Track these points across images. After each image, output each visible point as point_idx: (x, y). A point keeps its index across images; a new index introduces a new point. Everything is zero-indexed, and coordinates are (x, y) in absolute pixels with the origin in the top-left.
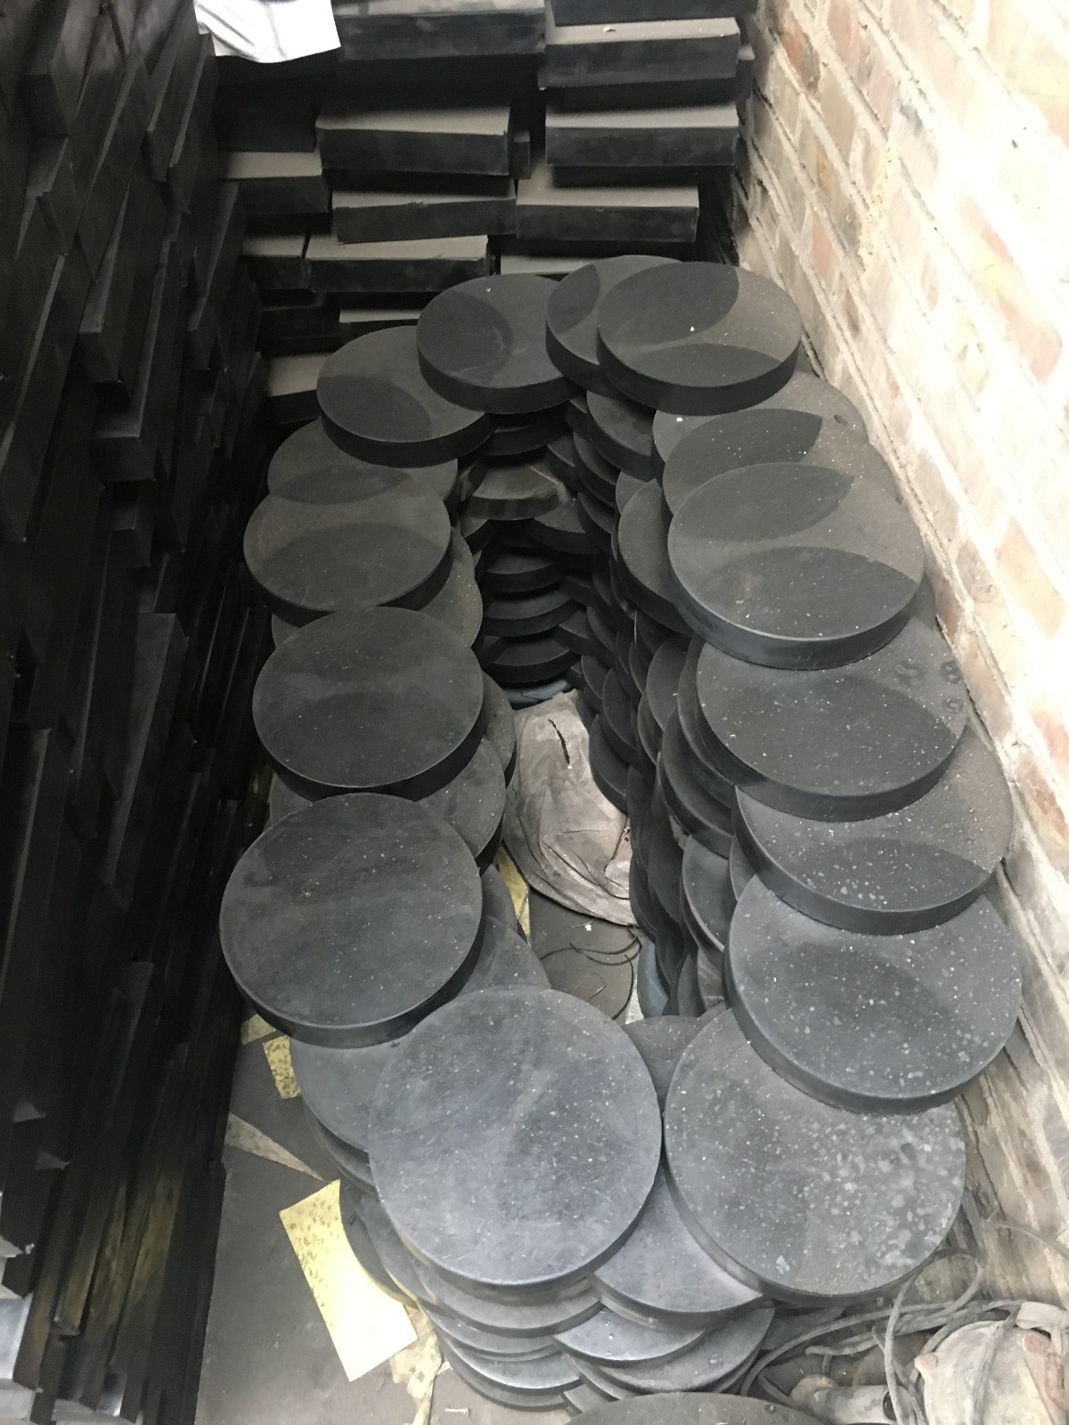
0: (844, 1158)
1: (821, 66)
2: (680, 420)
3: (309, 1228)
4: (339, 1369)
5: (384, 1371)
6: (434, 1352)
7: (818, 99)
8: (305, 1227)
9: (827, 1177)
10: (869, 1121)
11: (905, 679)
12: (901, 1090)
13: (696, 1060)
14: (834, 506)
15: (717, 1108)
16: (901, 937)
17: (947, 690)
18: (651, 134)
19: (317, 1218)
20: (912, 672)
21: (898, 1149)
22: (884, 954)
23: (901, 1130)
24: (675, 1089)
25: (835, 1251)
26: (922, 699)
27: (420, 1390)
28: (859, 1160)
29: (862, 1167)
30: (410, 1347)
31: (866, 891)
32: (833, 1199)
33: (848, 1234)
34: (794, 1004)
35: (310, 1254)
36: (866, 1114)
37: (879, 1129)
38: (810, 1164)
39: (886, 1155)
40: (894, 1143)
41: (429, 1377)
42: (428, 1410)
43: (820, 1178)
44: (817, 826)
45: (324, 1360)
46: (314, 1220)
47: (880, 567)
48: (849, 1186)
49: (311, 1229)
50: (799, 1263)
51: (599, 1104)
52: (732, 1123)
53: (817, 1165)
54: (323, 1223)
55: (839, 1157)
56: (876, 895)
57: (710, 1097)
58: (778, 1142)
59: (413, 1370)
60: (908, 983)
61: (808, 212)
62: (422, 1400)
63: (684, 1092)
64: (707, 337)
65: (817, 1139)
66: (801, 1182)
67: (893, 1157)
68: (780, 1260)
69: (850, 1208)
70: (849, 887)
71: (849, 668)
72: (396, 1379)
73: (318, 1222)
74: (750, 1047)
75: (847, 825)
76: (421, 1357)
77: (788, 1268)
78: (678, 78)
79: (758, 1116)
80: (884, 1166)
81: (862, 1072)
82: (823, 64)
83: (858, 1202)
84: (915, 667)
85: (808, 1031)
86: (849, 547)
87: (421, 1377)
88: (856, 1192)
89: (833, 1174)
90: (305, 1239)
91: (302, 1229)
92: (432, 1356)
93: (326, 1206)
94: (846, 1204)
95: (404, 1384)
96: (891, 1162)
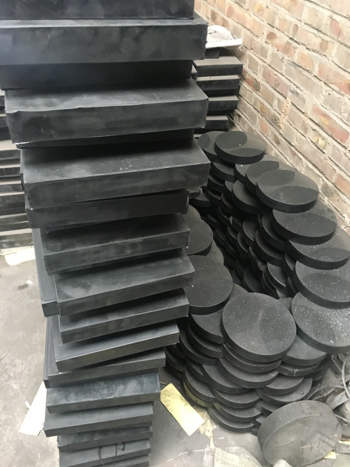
0: (337, 319)
1: (261, 85)
2: (242, 166)
3: (165, 398)
4: (185, 433)
5: (198, 432)
6: (210, 424)
7: (260, 93)
8: (164, 398)
9: (335, 323)
10: (339, 311)
11: (321, 213)
12: (347, 300)
13: (296, 303)
14: (293, 178)
15: (305, 312)
16: (335, 270)
17: (331, 214)
18: (218, 102)
19: (167, 395)
20: (321, 212)
21: (348, 315)
22: (332, 274)
23: (347, 312)
24: (293, 310)
25: (342, 338)
26: (326, 217)
27: (209, 434)
28: (340, 319)
29: (342, 320)
30: (203, 424)
31: (327, 258)
32: (338, 327)
33: (344, 334)
34: (317, 286)
35: (168, 405)
36: (338, 309)
37: (342, 312)
38: (330, 321)
39: (346, 317)
40: (347, 314)
41: (211, 431)
42: (213, 439)
43: (333, 323)
44: (311, 247)
45: (180, 432)
46: (166, 395)
47: (309, 189)
48: (340, 324)
49: (166, 398)
50: (336, 341)
51: (277, 315)
52: (309, 315)
53: (332, 321)
54: (169, 396)
55: (336, 319)
56: (330, 259)
57: (302, 311)
58: (321, 318)
59: (206, 430)
60: (340, 279)
61: (258, 119)
62: (211, 437)
63: (296, 310)
64: (244, 147)
65: (329, 316)
66: (330, 325)
67: (347, 317)
68: (331, 341)
69: (342, 329)
70: (323, 258)
71: (307, 212)
72: (202, 433)
73: (167, 396)
74: (307, 299)
75: (317, 246)
76: (207, 426)
77: (334, 342)
78: (225, 89)
79: (314, 313)
80: (346, 319)
81: (337, 298)
82: (262, 85)
83: (343, 327)
84: (322, 210)
85: (322, 291)
86: (300, 185)
87: (209, 431)
88: (342, 325)
89: (336, 322)
90: (165, 401)
91: (163, 398)
92: (210, 425)
93: (168, 391)
94: (341, 328)
95: (204, 434)
96: (348, 318)
